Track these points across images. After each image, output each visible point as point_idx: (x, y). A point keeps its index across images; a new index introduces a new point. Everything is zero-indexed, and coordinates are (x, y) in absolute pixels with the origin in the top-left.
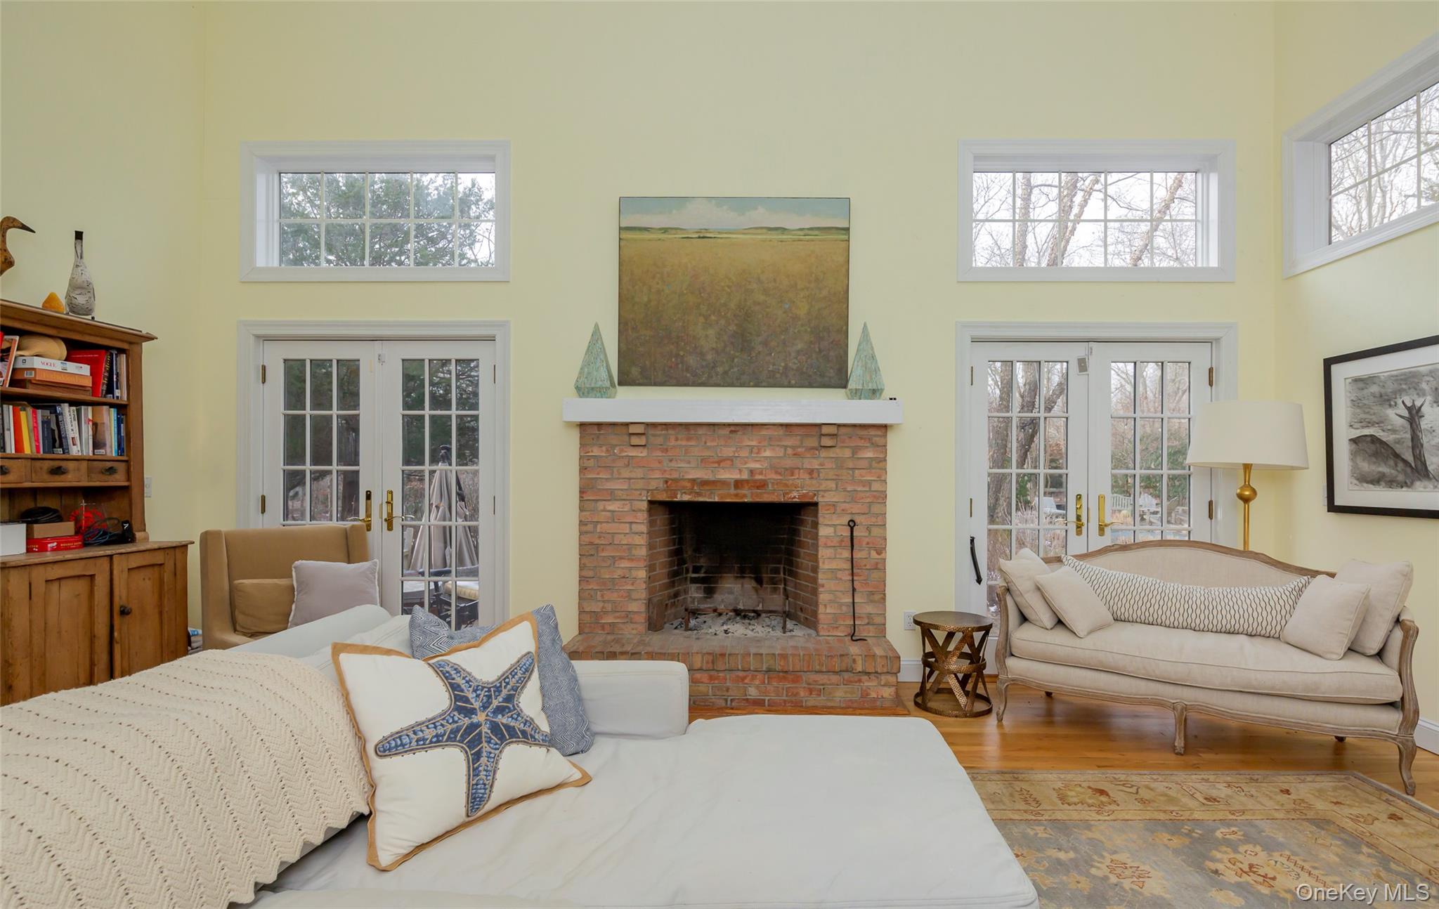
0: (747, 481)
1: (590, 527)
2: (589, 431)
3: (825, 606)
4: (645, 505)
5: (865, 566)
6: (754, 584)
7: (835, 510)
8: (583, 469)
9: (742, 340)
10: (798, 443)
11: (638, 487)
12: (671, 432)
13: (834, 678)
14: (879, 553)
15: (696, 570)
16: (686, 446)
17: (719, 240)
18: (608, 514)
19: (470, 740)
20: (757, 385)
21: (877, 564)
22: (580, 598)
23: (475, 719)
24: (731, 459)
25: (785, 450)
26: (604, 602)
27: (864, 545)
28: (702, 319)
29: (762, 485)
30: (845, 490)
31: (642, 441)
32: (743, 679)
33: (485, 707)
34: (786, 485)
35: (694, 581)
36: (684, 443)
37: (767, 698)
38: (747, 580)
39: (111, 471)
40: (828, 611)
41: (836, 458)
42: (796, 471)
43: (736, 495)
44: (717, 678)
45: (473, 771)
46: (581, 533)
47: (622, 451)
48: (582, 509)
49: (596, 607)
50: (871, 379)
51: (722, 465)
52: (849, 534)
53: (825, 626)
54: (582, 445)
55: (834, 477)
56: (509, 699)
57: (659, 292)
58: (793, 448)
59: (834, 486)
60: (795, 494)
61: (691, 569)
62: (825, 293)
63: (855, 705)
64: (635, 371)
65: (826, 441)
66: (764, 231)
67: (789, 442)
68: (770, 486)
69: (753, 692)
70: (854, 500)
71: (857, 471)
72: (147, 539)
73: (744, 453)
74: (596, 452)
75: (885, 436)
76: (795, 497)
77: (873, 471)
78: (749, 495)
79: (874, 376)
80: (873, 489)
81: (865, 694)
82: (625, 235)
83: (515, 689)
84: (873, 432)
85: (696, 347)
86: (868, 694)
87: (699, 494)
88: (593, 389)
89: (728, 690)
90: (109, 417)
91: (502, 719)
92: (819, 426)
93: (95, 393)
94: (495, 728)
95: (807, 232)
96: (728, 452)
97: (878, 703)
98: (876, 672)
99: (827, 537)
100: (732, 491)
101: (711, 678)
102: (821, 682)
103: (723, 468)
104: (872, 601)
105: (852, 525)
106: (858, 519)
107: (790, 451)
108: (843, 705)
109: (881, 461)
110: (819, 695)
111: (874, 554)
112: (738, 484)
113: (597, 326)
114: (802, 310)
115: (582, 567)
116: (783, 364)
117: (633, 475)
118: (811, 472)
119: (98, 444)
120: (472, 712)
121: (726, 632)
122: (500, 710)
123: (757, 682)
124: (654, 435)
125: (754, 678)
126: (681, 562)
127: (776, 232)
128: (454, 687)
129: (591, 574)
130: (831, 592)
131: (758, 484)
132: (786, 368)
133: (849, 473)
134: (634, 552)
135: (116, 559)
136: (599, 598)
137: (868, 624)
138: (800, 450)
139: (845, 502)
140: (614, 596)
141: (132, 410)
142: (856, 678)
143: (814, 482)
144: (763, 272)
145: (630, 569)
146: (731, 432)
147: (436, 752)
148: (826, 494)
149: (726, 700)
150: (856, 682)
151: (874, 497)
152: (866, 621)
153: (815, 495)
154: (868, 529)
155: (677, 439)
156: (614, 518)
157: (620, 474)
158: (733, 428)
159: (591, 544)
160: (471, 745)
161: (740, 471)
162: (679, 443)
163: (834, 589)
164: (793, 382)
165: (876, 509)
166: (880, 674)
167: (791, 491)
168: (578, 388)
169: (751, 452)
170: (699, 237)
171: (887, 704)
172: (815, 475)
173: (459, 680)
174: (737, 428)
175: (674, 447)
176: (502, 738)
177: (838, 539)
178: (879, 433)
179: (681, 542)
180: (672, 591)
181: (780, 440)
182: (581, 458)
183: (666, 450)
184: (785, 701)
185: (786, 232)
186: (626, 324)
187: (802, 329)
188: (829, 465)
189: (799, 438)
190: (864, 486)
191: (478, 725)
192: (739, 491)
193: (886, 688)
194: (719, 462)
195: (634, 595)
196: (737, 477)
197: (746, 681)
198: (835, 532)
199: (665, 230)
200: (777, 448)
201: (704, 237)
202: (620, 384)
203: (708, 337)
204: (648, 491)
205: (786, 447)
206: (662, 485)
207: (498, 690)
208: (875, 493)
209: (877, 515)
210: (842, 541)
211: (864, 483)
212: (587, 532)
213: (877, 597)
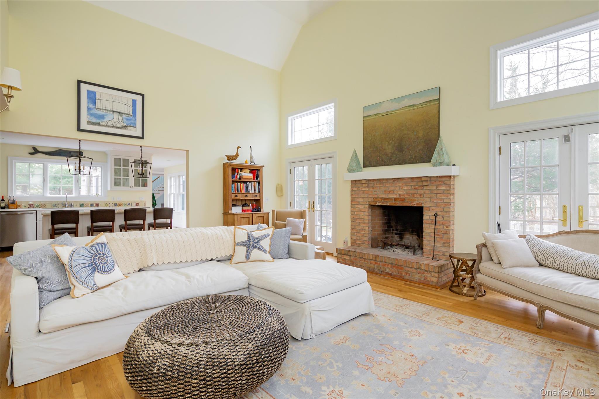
0: (398, 198)
1: (353, 213)
2: (354, 183)
3: (426, 246)
4: (367, 206)
5: (441, 232)
6: (417, 237)
7: (430, 209)
8: (352, 195)
9: (400, 149)
10: (416, 184)
11: (366, 200)
12: (375, 182)
13: (415, 270)
14: (447, 227)
15: (397, 230)
16: (379, 187)
17: (392, 114)
18: (358, 209)
19: (248, 246)
20: (405, 164)
21: (446, 231)
22: (351, 234)
23: (250, 243)
24: (393, 191)
25: (411, 187)
26: (357, 236)
27: (441, 224)
28: (387, 143)
29: (403, 200)
30: (433, 202)
31: (366, 185)
32: (385, 265)
33: (253, 241)
34: (412, 200)
35: (396, 234)
36: (379, 186)
37: (392, 273)
38: (414, 236)
39: (256, 196)
40: (427, 248)
41: (430, 189)
42: (415, 195)
43: (395, 203)
44: (377, 263)
45: (247, 252)
46: (351, 214)
47: (361, 189)
48: (351, 207)
49: (355, 238)
50: (440, 158)
51: (390, 193)
52: (434, 219)
53: (426, 254)
54: (351, 187)
55: (429, 197)
56: (258, 241)
57: (374, 135)
58: (414, 186)
59: (429, 200)
60: (415, 203)
61: (395, 230)
62: (429, 126)
63: (422, 282)
64: (368, 163)
65: (425, 183)
66: (407, 107)
67: (412, 184)
68: (406, 200)
69: (388, 270)
70: (437, 206)
71: (438, 195)
72: (263, 211)
73: (397, 188)
74: (355, 189)
75: (450, 180)
76: (415, 204)
77: (445, 194)
78: (399, 203)
79: (441, 157)
80: (445, 202)
81: (425, 279)
82: (365, 119)
83: (261, 240)
84: (444, 179)
85: (385, 153)
86: (427, 279)
87: (383, 203)
88: (352, 170)
89: (380, 268)
90: (257, 184)
91: (255, 244)
92: (421, 177)
93: (254, 180)
94: (253, 245)
95: (422, 104)
96: (392, 188)
97: (431, 283)
98: (429, 271)
99: (426, 220)
100: (394, 202)
101: (376, 263)
102: (410, 271)
103: (391, 194)
104: (445, 246)
105: (436, 215)
106: (438, 213)
107: (413, 187)
108: (418, 281)
109: (448, 190)
110: (409, 276)
111: (445, 227)
112: (395, 199)
113: (355, 149)
114: (421, 134)
115: (351, 225)
116: (414, 155)
117: (364, 196)
118: (420, 195)
119: (255, 190)
120: (250, 242)
121: (393, 251)
122: (256, 243)
123: (389, 267)
124: (370, 183)
125: (388, 265)
126: (390, 226)
127: (412, 107)
128: (249, 237)
129: (354, 227)
130: (428, 241)
131: (402, 199)
132: (415, 157)
133: (435, 196)
134: (365, 221)
135: (253, 214)
136: (356, 235)
137: (443, 255)
138: (416, 187)
139: (433, 206)
140: (359, 235)
141: (261, 183)
142: (423, 272)
143: (422, 199)
144: (407, 123)
145: (364, 227)
146: (393, 181)
147: (242, 247)
148: (426, 203)
149: (380, 271)
150: (422, 273)
151: (445, 205)
152: (442, 254)
153: (422, 204)
154: (443, 217)
155: (377, 184)
156: (360, 210)
157: (361, 196)
158: (394, 180)
159: (354, 218)
160: (248, 247)
161: (396, 195)
162: (377, 186)
163: (429, 240)
164: (418, 161)
165: (446, 209)
166: (432, 272)
167: (413, 202)
168: (348, 170)
169: (400, 188)
170: (386, 115)
171: (434, 284)
172: (422, 196)
173: (250, 236)
174: (395, 180)
175: (376, 187)
176: (254, 248)
177: (431, 221)
178: (447, 179)
179: (389, 219)
180: (384, 236)
181: (409, 183)
182: (351, 191)
183: (374, 188)
184: (398, 275)
185: (415, 106)
186: (365, 148)
187: (421, 141)
188: (427, 192)
189: (416, 182)
190: (441, 200)
191: (250, 244)
192: (396, 202)
193: (434, 278)
194: (389, 192)
195: (365, 235)
196: (395, 197)
197: (386, 266)
198: (430, 218)
199: (376, 115)
200: (408, 186)
201: (388, 114)
202: (364, 167)
203: (389, 149)
204: (369, 201)
205: (411, 186)
206: (372, 200)
207: (257, 239)
208: (445, 203)
209: (447, 212)
210: (432, 222)
211: (441, 199)
212: (353, 214)
213: (447, 245)
